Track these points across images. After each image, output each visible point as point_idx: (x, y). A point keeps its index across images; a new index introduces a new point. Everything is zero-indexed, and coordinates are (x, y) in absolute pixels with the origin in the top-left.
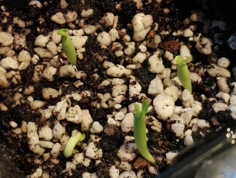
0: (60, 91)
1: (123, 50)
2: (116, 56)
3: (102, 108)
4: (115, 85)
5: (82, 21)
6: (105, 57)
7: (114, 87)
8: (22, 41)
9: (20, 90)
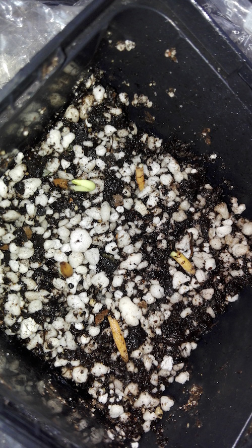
0: (172, 222)
1: (136, 284)
2: (140, 275)
3: (132, 221)
4: (130, 244)
5: (186, 303)
6: (149, 270)
7: (130, 241)
8: (225, 257)
9: (204, 211)
